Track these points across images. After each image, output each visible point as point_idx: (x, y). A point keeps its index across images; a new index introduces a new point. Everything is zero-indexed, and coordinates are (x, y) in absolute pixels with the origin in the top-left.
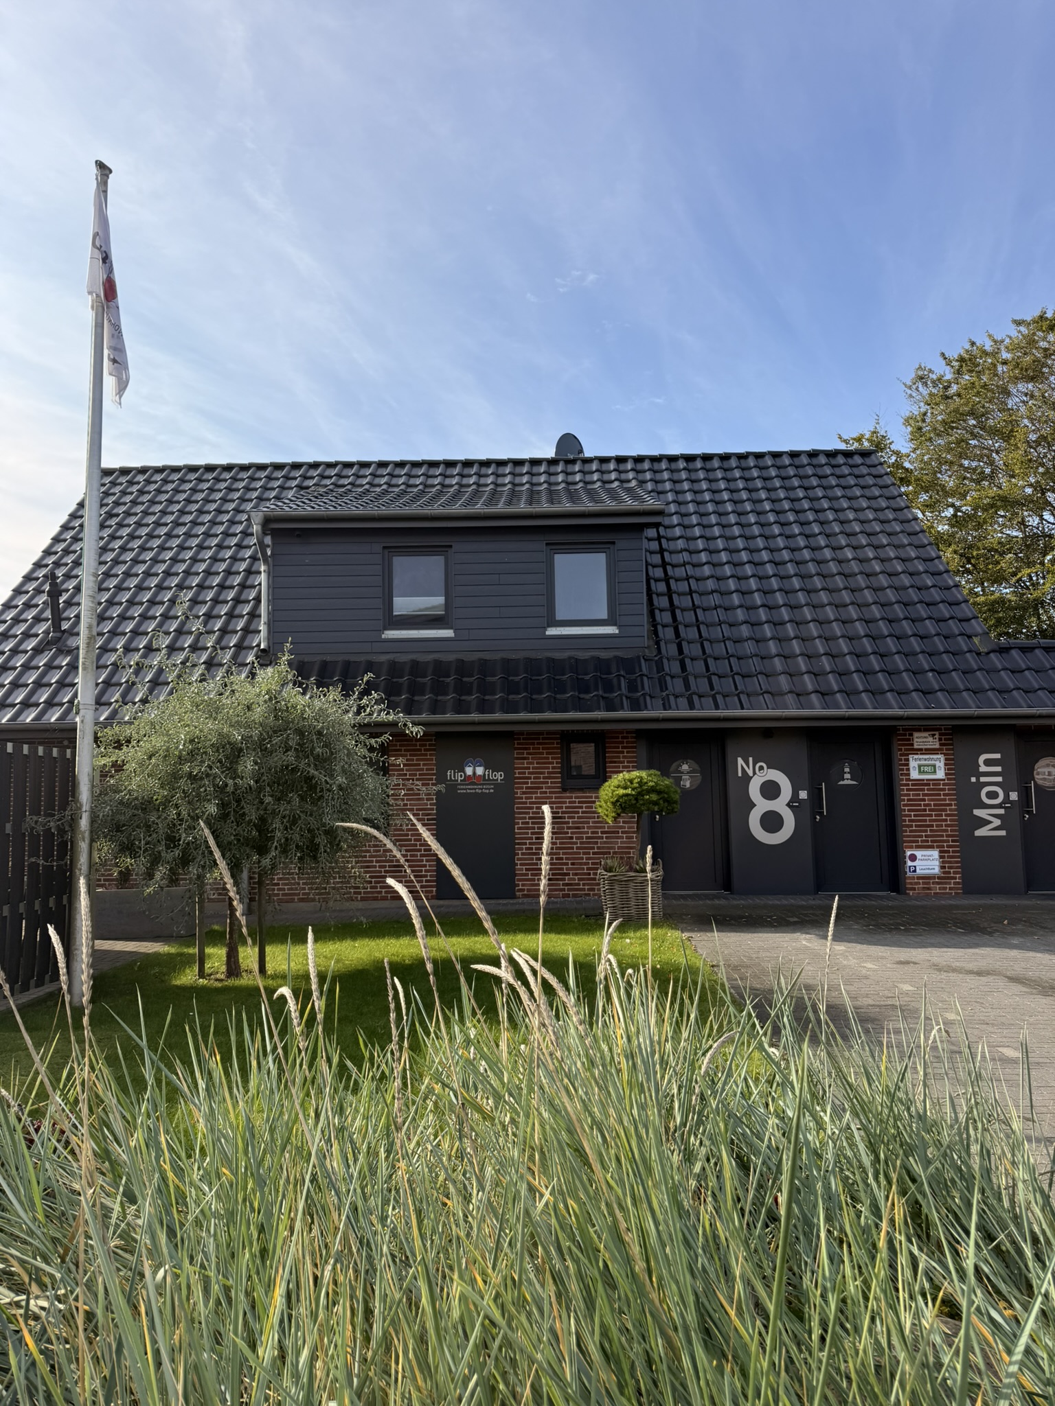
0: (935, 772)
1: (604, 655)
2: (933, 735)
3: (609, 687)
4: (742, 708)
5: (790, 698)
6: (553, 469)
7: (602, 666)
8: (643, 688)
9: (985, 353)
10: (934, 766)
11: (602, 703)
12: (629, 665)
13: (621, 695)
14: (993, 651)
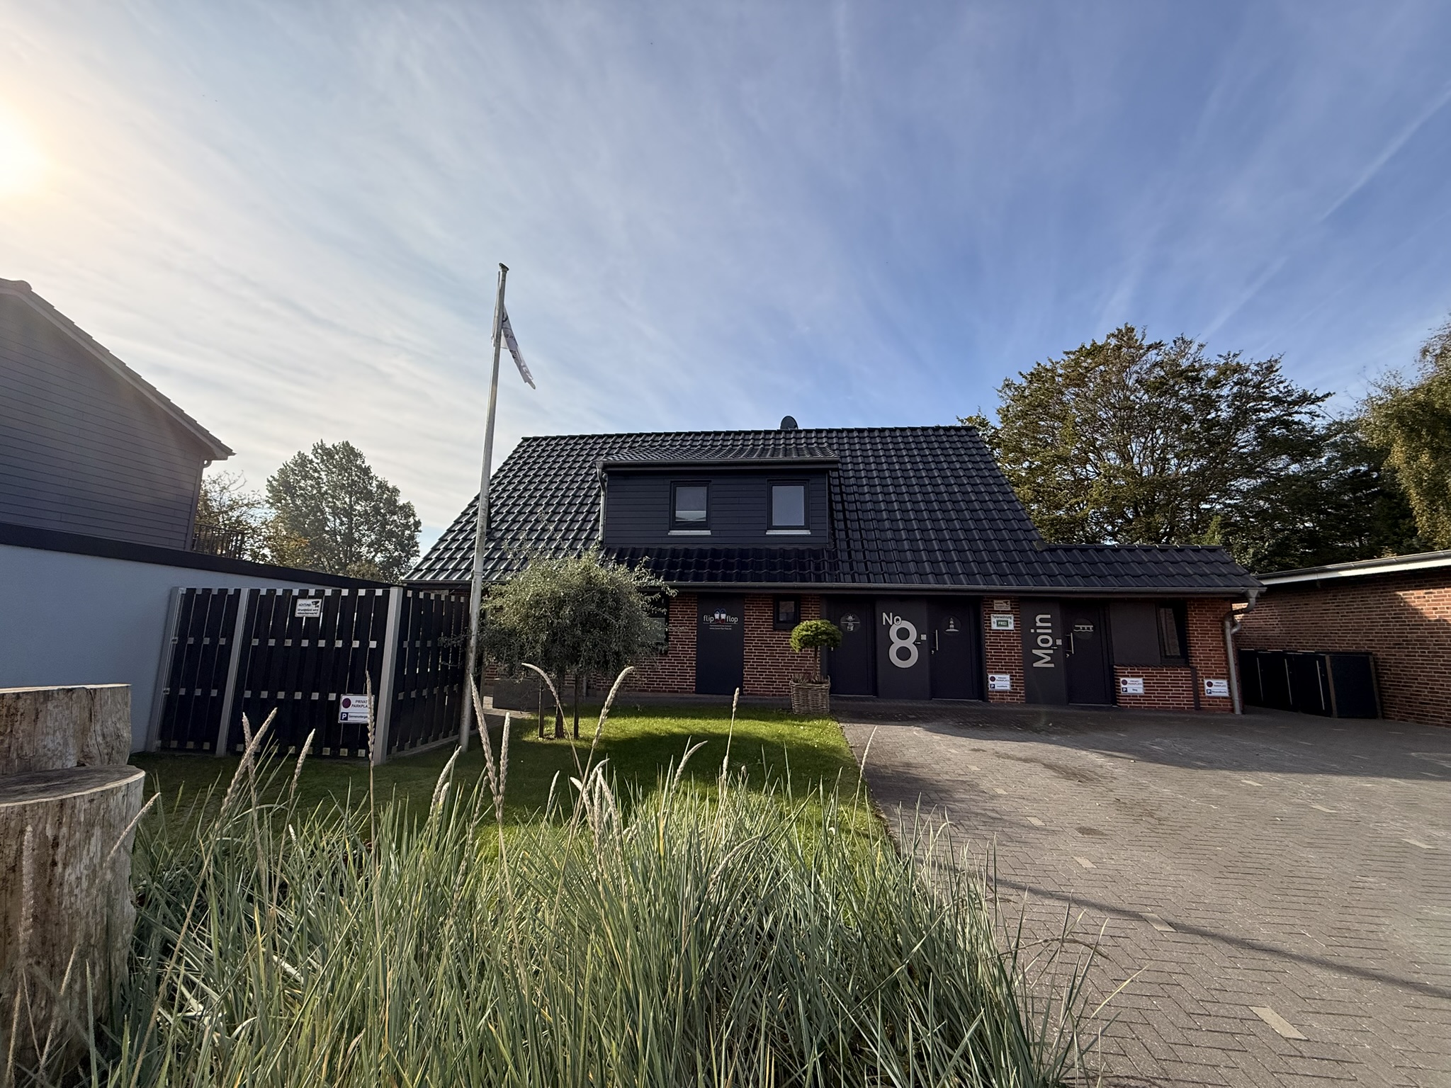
0: (1007, 625)
1: (801, 548)
2: (1006, 602)
3: (803, 567)
4: (885, 582)
5: (916, 577)
6: (777, 436)
7: (800, 554)
8: (824, 569)
9: (1047, 370)
10: (1007, 621)
11: (798, 578)
12: (816, 554)
13: (810, 572)
14: (1046, 550)
